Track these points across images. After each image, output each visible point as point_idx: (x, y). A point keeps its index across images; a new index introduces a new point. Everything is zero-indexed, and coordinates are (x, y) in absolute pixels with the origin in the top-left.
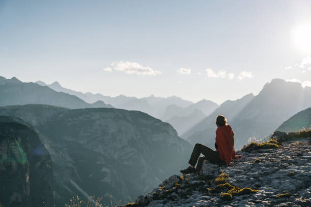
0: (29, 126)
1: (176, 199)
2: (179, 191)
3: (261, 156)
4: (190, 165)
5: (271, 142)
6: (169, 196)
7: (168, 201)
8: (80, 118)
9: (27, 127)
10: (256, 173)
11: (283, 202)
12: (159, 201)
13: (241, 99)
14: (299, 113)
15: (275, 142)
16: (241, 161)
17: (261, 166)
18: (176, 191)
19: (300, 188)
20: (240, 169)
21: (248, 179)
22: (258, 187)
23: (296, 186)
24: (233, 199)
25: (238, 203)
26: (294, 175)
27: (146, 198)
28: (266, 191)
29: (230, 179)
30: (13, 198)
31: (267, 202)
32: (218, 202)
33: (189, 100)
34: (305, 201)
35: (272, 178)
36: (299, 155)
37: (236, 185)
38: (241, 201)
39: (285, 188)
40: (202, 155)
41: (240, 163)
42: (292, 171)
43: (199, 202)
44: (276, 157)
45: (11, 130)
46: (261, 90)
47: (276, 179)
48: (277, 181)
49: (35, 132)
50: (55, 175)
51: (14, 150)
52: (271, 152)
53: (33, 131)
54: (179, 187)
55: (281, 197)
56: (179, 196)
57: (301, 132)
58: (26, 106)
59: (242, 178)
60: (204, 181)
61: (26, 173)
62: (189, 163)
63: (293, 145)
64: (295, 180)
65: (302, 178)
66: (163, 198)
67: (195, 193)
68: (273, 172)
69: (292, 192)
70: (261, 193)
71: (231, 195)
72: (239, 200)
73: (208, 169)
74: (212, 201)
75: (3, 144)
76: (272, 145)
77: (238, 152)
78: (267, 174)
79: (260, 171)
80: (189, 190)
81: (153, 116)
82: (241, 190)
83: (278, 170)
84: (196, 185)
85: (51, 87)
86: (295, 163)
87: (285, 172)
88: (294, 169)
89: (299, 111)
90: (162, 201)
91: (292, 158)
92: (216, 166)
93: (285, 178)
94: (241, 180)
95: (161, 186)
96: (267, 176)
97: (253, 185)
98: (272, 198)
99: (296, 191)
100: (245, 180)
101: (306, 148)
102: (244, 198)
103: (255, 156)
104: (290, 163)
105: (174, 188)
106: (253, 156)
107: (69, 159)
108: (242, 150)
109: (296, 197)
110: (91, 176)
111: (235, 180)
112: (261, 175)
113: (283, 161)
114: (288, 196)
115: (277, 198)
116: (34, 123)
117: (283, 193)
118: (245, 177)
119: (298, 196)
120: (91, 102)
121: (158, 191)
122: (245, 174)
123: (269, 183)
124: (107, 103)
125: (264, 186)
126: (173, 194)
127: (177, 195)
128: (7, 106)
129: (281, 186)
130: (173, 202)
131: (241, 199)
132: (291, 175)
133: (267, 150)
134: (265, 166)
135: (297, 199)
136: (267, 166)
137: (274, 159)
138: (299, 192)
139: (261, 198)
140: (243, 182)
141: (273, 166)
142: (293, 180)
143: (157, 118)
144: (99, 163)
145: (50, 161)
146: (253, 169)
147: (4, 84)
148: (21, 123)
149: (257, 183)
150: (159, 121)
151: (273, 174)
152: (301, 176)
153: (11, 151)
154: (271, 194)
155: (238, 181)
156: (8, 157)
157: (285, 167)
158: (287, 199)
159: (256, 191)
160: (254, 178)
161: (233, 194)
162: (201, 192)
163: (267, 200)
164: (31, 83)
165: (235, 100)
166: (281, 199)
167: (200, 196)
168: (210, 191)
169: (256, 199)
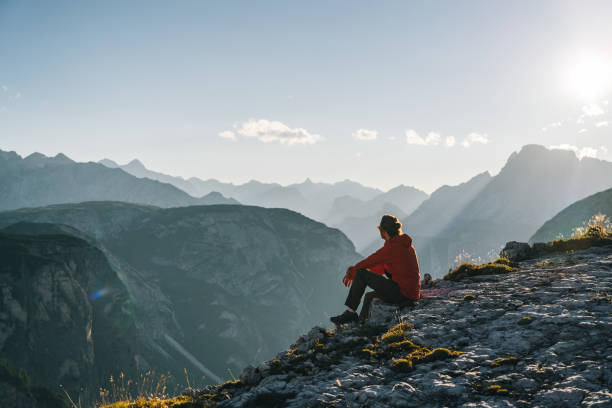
0: (89, 241)
1: (309, 373)
2: (319, 356)
3: (476, 288)
4: (347, 308)
5: (499, 262)
6: (299, 366)
7: (295, 377)
8: (180, 223)
9: (85, 241)
10: (464, 320)
11: (503, 373)
12: (279, 376)
13: (468, 183)
14: (571, 206)
15: (505, 263)
16: (438, 298)
17: (473, 306)
18: (313, 358)
19: (538, 346)
20: (434, 313)
21: (447, 331)
22: (463, 346)
23: (532, 344)
24: (415, 369)
25: (422, 376)
26: (530, 321)
27: (257, 371)
28: (477, 353)
29: (414, 331)
30: (65, 369)
31: (474, 373)
32: (386, 375)
33: (375, 187)
34: (543, 370)
35: (491, 328)
36: (545, 285)
37: (423, 343)
38: (428, 375)
39: (511, 347)
40: (368, 290)
41: (438, 302)
42: (527, 315)
43: (351, 378)
44: (504, 290)
45: (58, 248)
46: (503, 165)
47: (499, 329)
48: (499, 334)
49: (101, 252)
50: (138, 327)
51: (64, 283)
52: (497, 281)
53: (96, 249)
54: (319, 350)
55: (502, 363)
56: (316, 366)
57: (555, 243)
58: (84, 204)
59: (436, 330)
60: (365, 338)
61: (85, 324)
62: (346, 304)
63: (538, 267)
64: (532, 331)
65: (544, 328)
66: (287, 369)
67: (347, 360)
68: (493, 318)
69: (523, 353)
70: (468, 358)
71: (411, 363)
72: (425, 371)
73: (380, 314)
74: (375, 374)
75: (44, 274)
76: (499, 268)
77: (439, 281)
78: (482, 321)
79: (470, 317)
80: (337, 355)
81: (311, 218)
82: (431, 353)
83: (503, 313)
84: (351, 345)
85: (125, 170)
86: (536, 300)
87: (515, 317)
88: (532, 310)
89: (572, 203)
90: (285, 376)
91: (532, 290)
92: (394, 308)
93: (513, 328)
94: (435, 333)
95: (293, 347)
96: (482, 326)
97: (455, 344)
98: (484, 366)
99: (530, 353)
100: (440, 333)
101: (561, 271)
102: (433, 368)
103: (466, 288)
104: (527, 300)
105: (310, 352)
106: (462, 289)
107: (162, 298)
108: (446, 278)
109: (528, 362)
110: (202, 327)
111: (422, 334)
112: (471, 323)
113: (515, 296)
114: (514, 363)
115: (494, 366)
116: (99, 234)
117: (506, 356)
118: (442, 327)
119: (533, 362)
120: (198, 194)
121: (284, 357)
122: (443, 323)
123: (484, 338)
124: (229, 197)
125: (473, 343)
126: (308, 363)
127: (313, 365)
128: (49, 206)
129: (504, 344)
130: (304, 377)
131: (429, 368)
132: (525, 323)
133: (489, 277)
134: (480, 307)
135: (529, 368)
136: (485, 306)
137: (498, 294)
138: (536, 353)
139: (465, 366)
140: (436, 337)
141: (496, 306)
142: (526, 332)
143: (317, 220)
144: (216, 303)
145: (128, 302)
146: (459, 313)
147: (42, 165)
148: (75, 235)
149: (462, 339)
150: (321, 226)
151: (494, 322)
152: (544, 323)
153: (58, 286)
154: (483, 359)
155: (427, 337)
156: (53, 296)
157: (516, 308)
158: (512, 368)
159: (458, 353)
160: (458, 329)
161: (415, 361)
162: (357, 358)
163: (475, 370)
164: (90, 163)
165: (457, 184)
166: (500, 369)
167: (355, 366)
168: (374, 356)
169: (456, 368)
